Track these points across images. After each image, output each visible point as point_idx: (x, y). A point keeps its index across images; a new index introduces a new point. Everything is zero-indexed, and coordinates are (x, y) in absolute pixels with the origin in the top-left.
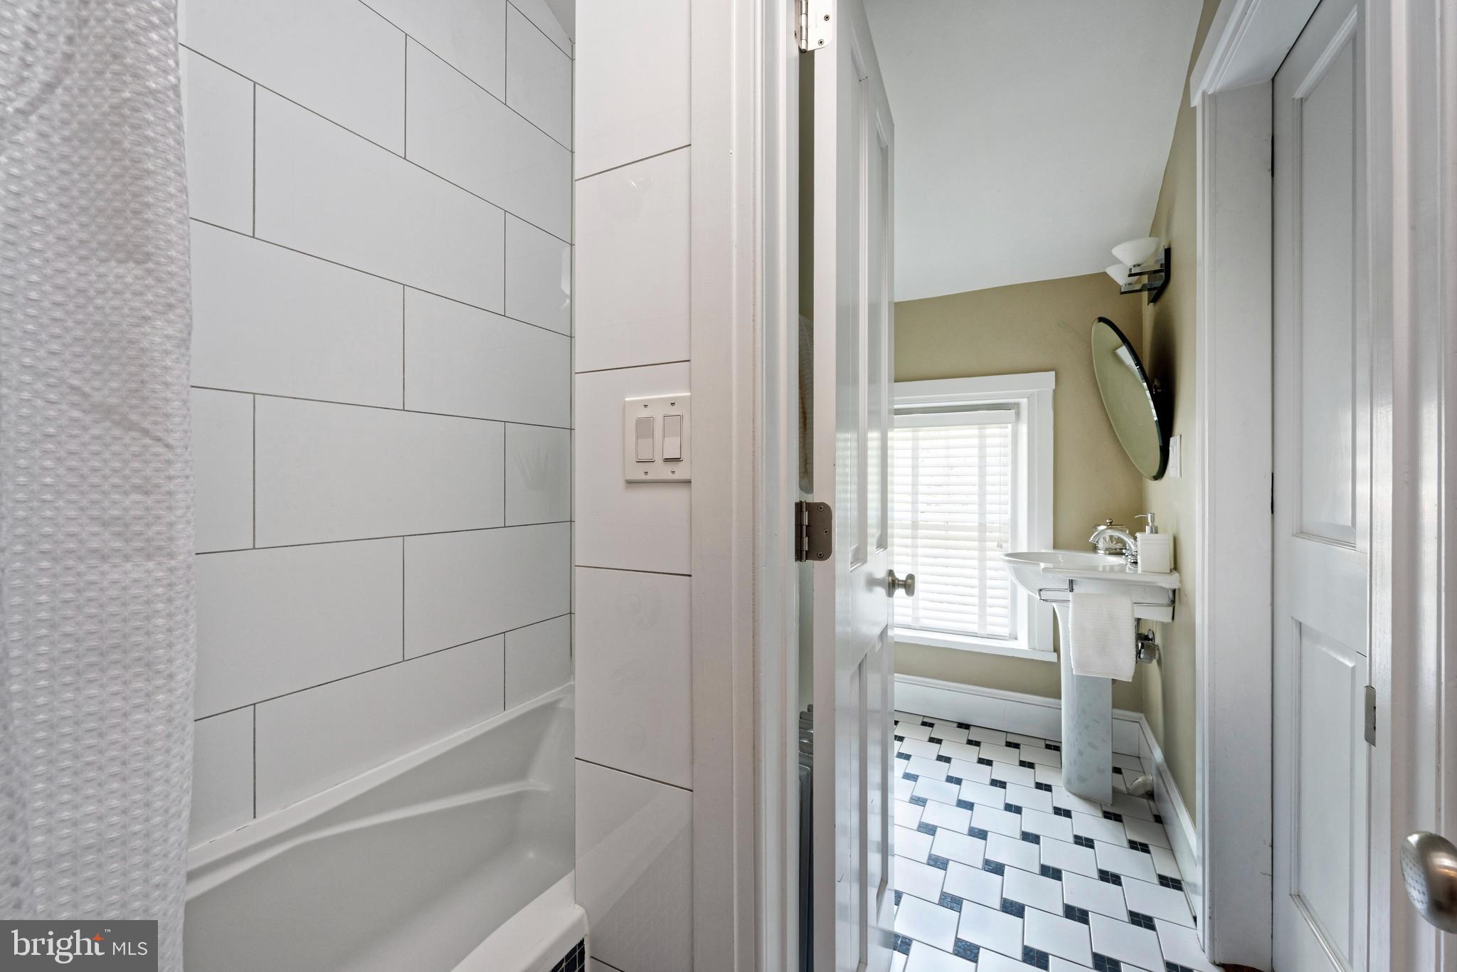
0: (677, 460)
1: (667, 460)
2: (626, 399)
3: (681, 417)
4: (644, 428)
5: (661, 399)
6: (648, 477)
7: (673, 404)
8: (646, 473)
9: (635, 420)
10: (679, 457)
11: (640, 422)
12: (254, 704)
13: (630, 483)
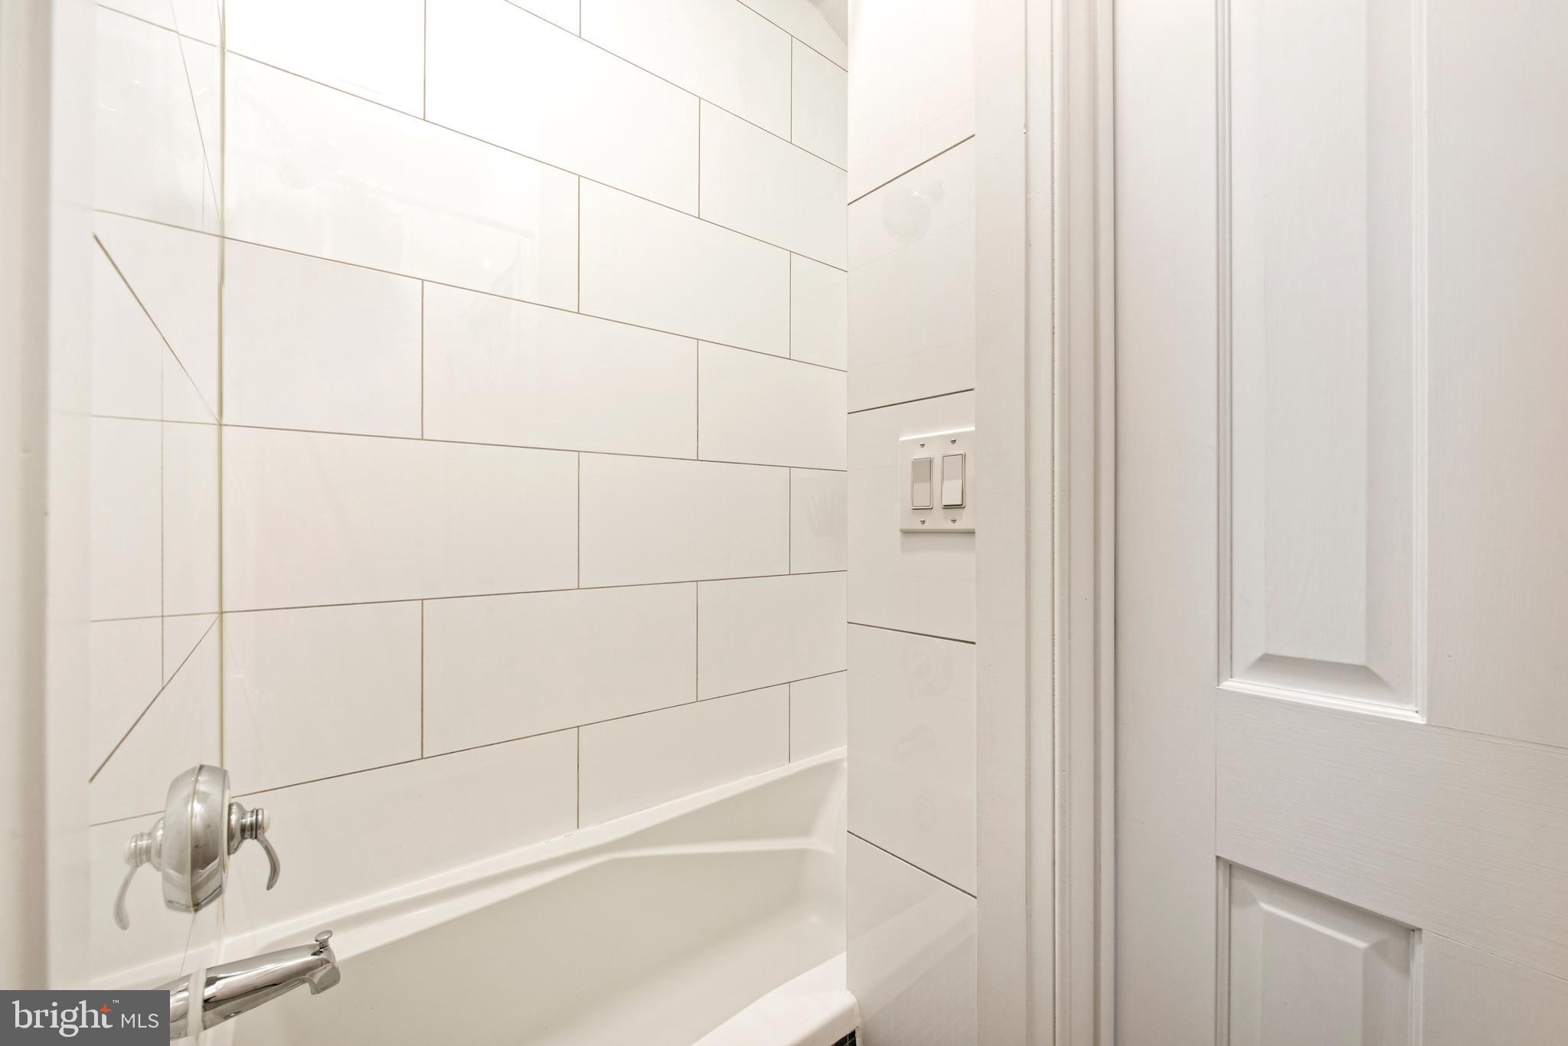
0: (960, 506)
1: (947, 507)
2: (901, 439)
3: (964, 457)
4: (923, 470)
5: (941, 436)
6: (926, 526)
7: (954, 442)
8: (923, 522)
9: (910, 463)
10: (960, 503)
11: (916, 463)
12: (578, 727)
13: (906, 532)
